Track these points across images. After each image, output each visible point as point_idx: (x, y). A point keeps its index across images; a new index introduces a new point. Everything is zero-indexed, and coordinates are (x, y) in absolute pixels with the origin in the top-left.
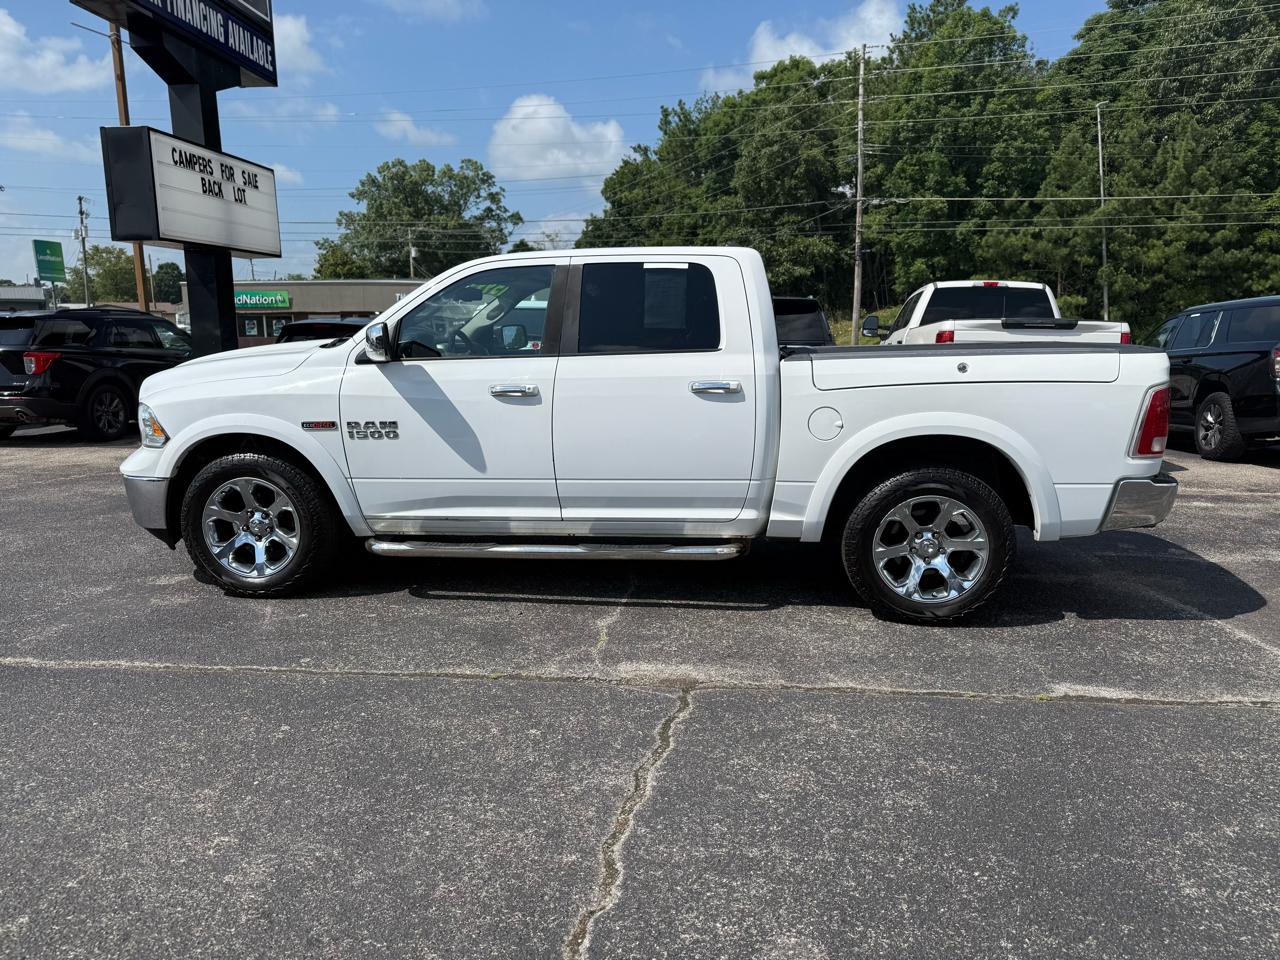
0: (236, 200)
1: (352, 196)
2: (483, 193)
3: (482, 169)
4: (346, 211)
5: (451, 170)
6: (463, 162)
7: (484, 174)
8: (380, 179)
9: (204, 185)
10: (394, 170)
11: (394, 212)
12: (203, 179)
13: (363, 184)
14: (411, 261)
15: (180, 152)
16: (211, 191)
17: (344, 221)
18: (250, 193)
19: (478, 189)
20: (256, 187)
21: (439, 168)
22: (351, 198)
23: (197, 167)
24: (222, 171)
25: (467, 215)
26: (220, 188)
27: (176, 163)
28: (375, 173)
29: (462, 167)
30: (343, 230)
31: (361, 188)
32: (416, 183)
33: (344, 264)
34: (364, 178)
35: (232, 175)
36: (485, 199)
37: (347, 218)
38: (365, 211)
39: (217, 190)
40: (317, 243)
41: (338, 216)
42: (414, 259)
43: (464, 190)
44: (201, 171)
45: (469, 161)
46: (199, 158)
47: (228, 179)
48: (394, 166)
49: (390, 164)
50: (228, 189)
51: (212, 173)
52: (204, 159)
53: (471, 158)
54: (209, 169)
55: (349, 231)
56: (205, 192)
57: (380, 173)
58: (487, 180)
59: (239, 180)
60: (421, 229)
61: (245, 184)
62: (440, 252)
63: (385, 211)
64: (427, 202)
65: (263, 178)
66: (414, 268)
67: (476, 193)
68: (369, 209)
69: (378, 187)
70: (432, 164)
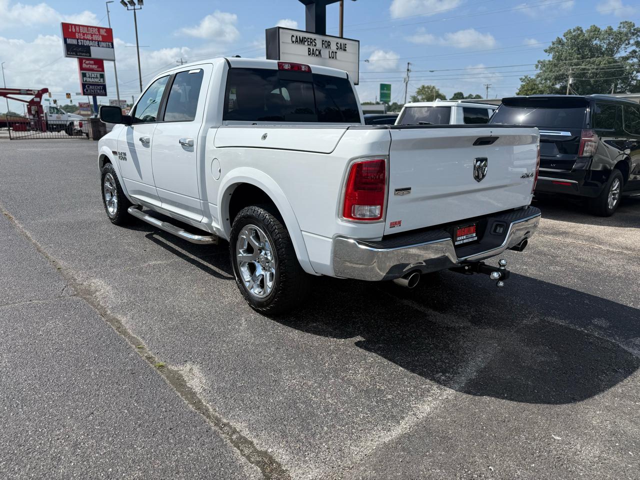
0: (330, 57)
1: (546, 51)
2: (632, 42)
3: (634, 26)
4: (542, 60)
5: (611, 29)
6: (621, 23)
7: (634, 30)
8: (565, 40)
9: (309, 51)
10: (574, 34)
11: (568, 58)
12: (309, 48)
13: (553, 44)
14: (569, 86)
15: (297, 37)
16: (313, 54)
17: (540, 66)
18: (340, 54)
19: (629, 40)
20: (345, 50)
21: (603, 28)
22: (544, 52)
23: (306, 43)
24: (323, 44)
25: (617, 56)
26: (320, 53)
27: (293, 42)
28: (561, 37)
29: (620, 27)
30: (539, 71)
31: (552, 46)
32: (586, 40)
33: (532, 89)
34: (555, 40)
35: (329, 45)
36: (632, 45)
37: (542, 64)
38: (551, 60)
39: (317, 53)
40: (521, 79)
41: (537, 63)
42: (571, 85)
43: (618, 42)
44: (308, 45)
45: (626, 22)
46: (308, 38)
47: (326, 47)
48: (574, 31)
49: (572, 31)
50: (325, 53)
51: (315, 46)
52: (311, 39)
53: (627, 20)
54: (313, 43)
55: (541, 71)
56: (309, 55)
57: (564, 36)
58: (636, 33)
59: (333, 47)
60: (583, 67)
61: (337, 49)
62: (592, 81)
63: (563, 58)
64: (590, 50)
65: (350, 46)
66: (569, 90)
67: (627, 42)
68: (553, 58)
69: (563, 45)
70: (598, 27)
